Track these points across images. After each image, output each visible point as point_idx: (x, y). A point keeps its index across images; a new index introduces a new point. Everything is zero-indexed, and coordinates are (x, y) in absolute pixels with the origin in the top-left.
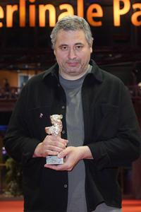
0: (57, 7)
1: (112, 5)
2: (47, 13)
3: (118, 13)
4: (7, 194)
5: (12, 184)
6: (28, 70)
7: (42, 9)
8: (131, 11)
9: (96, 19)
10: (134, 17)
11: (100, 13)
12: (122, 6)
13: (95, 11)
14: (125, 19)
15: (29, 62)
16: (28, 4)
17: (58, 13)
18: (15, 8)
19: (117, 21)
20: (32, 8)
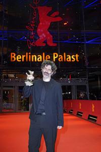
0: (37, 56)
1: (53, 55)
2: (34, 57)
3: (54, 58)
4: (22, 110)
5: (24, 107)
7: (33, 56)
8: (58, 57)
10: (59, 59)
11: (49, 58)
12: (56, 56)
13: (48, 57)
16: (28, 55)
17: (37, 58)
19: (54, 60)
20: (30, 56)
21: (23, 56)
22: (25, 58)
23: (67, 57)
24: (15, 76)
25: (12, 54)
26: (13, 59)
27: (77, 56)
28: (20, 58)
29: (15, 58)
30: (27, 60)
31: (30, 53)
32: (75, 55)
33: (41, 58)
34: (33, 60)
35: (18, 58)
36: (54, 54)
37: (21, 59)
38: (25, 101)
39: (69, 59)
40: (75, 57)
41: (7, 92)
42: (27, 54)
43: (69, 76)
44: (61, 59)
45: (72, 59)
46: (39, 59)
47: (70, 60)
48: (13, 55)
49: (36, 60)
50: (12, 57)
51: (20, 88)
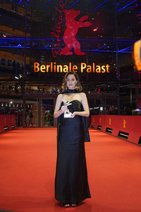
0: (63, 66)
1: (80, 66)
2: (60, 68)
3: (82, 68)
4: (47, 125)
5: (48, 122)
6: (53, 86)
9: (75, 70)
12: (84, 66)
13: (75, 67)
14: (85, 70)
17: (63, 68)
20: (55, 66)
21: (48, 67)
22: (50, 68)
24: (38, 88)
25: (35, 64)
26: (37, 69)
27: (107, 66)
28: (44, 68)
30: (52, 71)
31: (55, 63)
32: (105, 65)
33: (67, 68)
34: (58, 71)
35: (41, 68)
36: (82, 64)
37: (45, 70)
38: (49, 116)
39: (98, 70)
40: (105, 68)
41: (30, 106)
42: (52, 63)
43: (98, 89)
44: (89, 70)
45: (102, 70)
46: (66, 70)
47: (100, 71)
48: (37, 65)
49: (61, 71)
50: (35, 67)
51: (44, 101)
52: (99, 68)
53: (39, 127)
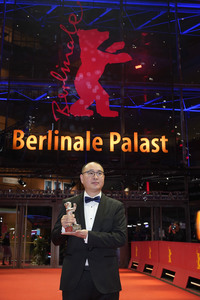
0: (73, 138)
1: (109, 138)
2: (66, 141)
3: (113, 143)
4: (34, 264)
5: (38, 257)
6: (51, 178)
7: (63, 139)
8: (122, 142)
9: (98, 147)
10: (123, 146)
11: (101, 143)
12: (115, 138)
13: (98, 141)
14: (117, 147)
15: (53, 173)
16: (54, 135)
17: (73, 142)
18: (45, 137)
19: (112, 149)
20: (57, 138)
21: (42, 139)
22: (45, 142)
23: (140, 143)
24: (20, 182)
25: (16, 132)
26: (19, 143)
27: (164, 140)
28: (35, 142)
29: (22, 143)
30: (49, 148)
31: (57, 132)
32: (160, 138)
33: (81, 142)
34: (63, 148)
35: (29, 142)
36: (112, 135)
37: (37, 145)
38: (39, 241)
39: (145, 147)
40: (159, 143)
42: (50, 132)
43: (145, 185)
44: (126, 147)
45: (152, 147)
46: (78, 146)
47: (148, 149)
48: (19, 135)
49: (69, 148)
50: (15, 139)
51: (31, 210)
52: (147, 144)
53: (19, 266)
